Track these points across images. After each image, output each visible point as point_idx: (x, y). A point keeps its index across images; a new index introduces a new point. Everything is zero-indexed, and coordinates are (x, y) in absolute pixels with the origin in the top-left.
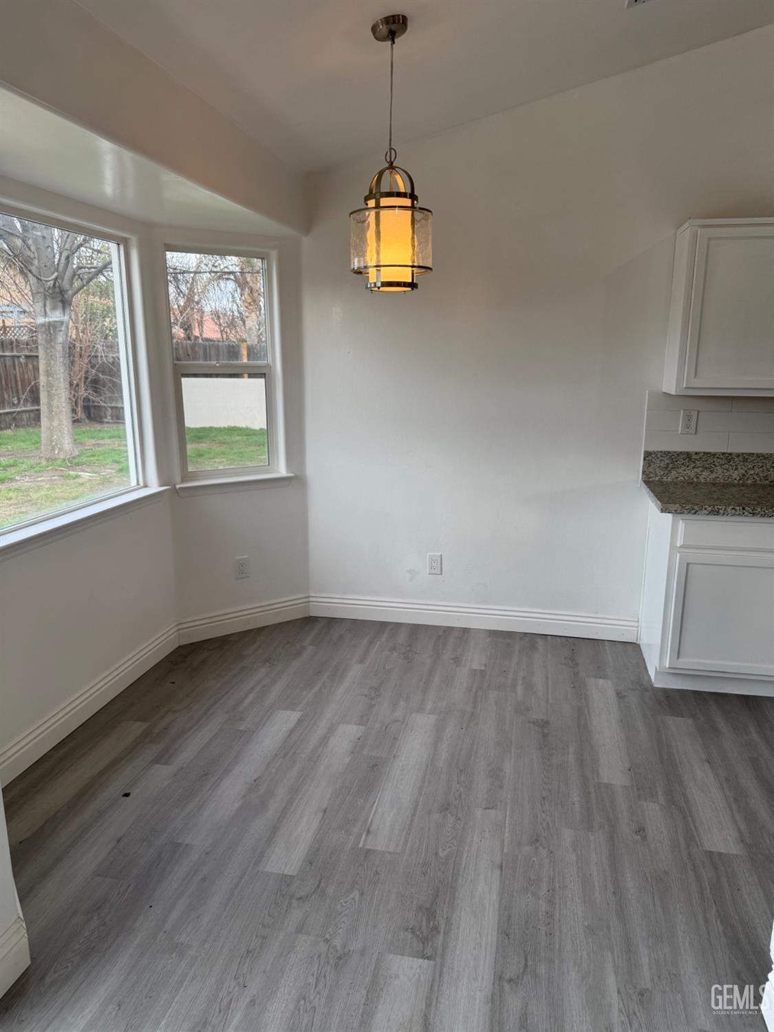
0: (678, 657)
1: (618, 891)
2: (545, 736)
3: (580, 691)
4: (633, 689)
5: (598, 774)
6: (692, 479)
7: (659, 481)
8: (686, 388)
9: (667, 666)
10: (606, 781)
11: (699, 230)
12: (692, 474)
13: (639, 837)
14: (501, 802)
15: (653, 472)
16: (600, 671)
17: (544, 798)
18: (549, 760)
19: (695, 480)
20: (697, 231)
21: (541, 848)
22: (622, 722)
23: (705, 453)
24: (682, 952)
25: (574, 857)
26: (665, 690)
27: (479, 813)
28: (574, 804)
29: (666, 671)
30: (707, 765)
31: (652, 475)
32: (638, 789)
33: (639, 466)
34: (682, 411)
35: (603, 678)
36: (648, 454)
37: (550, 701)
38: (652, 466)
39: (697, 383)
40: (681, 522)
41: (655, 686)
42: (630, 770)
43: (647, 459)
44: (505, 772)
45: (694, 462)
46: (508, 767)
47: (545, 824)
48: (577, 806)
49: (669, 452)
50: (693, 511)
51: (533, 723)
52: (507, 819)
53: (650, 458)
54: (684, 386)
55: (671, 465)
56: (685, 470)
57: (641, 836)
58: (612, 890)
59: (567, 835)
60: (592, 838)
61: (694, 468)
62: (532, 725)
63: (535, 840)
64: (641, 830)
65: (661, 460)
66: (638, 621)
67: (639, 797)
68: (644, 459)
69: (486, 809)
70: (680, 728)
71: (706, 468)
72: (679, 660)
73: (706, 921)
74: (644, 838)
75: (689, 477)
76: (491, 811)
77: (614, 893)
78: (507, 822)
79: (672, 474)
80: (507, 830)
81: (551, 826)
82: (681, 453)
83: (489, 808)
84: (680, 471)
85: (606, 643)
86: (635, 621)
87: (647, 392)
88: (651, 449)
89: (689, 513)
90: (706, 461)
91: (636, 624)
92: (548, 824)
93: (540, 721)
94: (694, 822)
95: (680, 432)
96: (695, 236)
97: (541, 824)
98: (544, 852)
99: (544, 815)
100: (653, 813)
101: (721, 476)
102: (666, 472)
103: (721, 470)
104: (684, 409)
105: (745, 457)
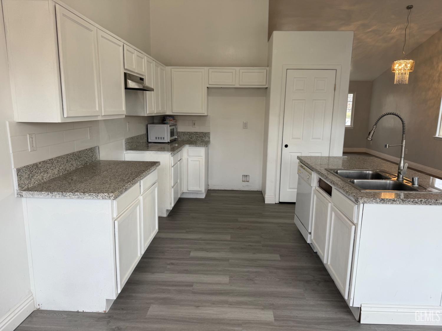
12: (40, 177)
19: (42, 181)
23: (43, 162)
34: (28, 136)
36: (18, 171)
38: (22, 179)
43: (18, 174)
45: (40, 169)
49: (28, 166)
53: (20, 173)
55: (31, 175)
56: (37, 176)
61: (40, 173)
65: (25, 173)
71: (45, 172)
75: (39, 180)
79: (32, 181)
82: (33, 165)
84: (35, 177)
88: (19, 167)
90: (44, 167)
91: (32, 298)
95: (30, 151)
101: (51, 175)
102: (29, 181)
103: (51, 171)
104: (29, 134)
105: (58, 159)
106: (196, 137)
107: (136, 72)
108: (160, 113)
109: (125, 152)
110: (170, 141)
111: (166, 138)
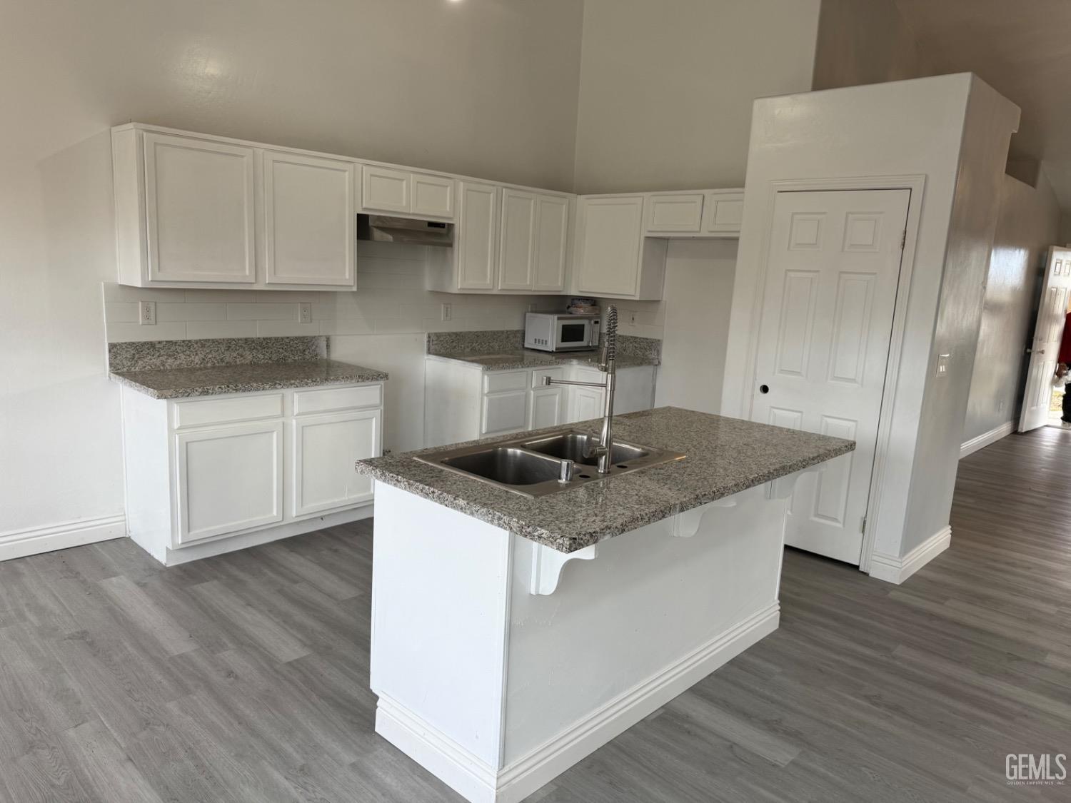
0: (189, 531)
1: (241, 720)
2: (91, 644)
3: (99, 594)
4: (150, 576)
5: (166, 652)
6: (159, 367)
7: (128, 371)
8: (152, 281)
9: (180, 542)
10: (176, 653)
11: (145, 134)
12: (158, 362)
13: (232, 678)
14: (88, 713)
15: (121, 364)
16: (107, 572)
17: (130, 691)
18: (110, 660)
19: (162, 368)
20: (143, 135)
21: (156, 727)
22: (158, 604)
23: (167, 342)
24: (311, 730)
25: (190, 719)
26: (179, 567)
27: (71, 733)
28: (161, 682)
29: (181, 547)
30: (249, 608)
31: (120, 367)
32: (208, 647)
33: (105, 359)
34: (140, 303)
35: (114, 576)
36: (112, 347)
37: (74, 614)
38: (119, 358)
39: (160, 277)
40: (175, 405)
41: (168, 566)
42: (191, 637)
43: (112, 351)
44: (73, 690)
45: (158, 351)
46: (72, 684)
47: (145, 709)
48: (165, 683)
49: (133, 343)
50: (187, 394)
51: (70, 638)
52: (105, 723)
53: (115, 350)
54: (150, 279)
55: (137, 356)
56: (151, 359)
57: (233, 676)
58: (237, 723)
59: (172, 706)
60: (195, 698)
61: (159, 356)
62: (70, 641)
63: (146, 724)
64: (230, 673)
65: (127, 351)
66: (125, 515)
67: (213, 651)
68: (110, 351)
69: (76, 726)
70: (210, 590)
71: (170, 356)
72: (191, 533)
73: (314, 704)
74: (236, 677)
75: (156, 365)
76: (83, 726)
77: (240, 723)
78: (107, 725)
79: (140, 364)
80: (112, 731)
81: (152, 707)
82: (145, 343)
83: (79, 725)
84: (146, 360)
85: (96, 546)
86: (121, 515)
87: (103, 284)
88: (114, 341)
89: (183, 396)
90: (169, 349)
91: (122, 518)
92: (149, 708)
93: (76, 634)
94: (265, 649)
95: (141, 323)
96: (141, 139)
97: (142, 711)
98: (162, 729)
99: (140, 704)
100: (231, 657)
101: (184, 362)
102: (133, 362)
103: (183, 357)
104: (142, 302)
105: (202, 343)
106: (634, 348)
107: (411, 212)
108: (531, 290)
109: (426, 357)
110: (557, 349)
111: (549, 343)
